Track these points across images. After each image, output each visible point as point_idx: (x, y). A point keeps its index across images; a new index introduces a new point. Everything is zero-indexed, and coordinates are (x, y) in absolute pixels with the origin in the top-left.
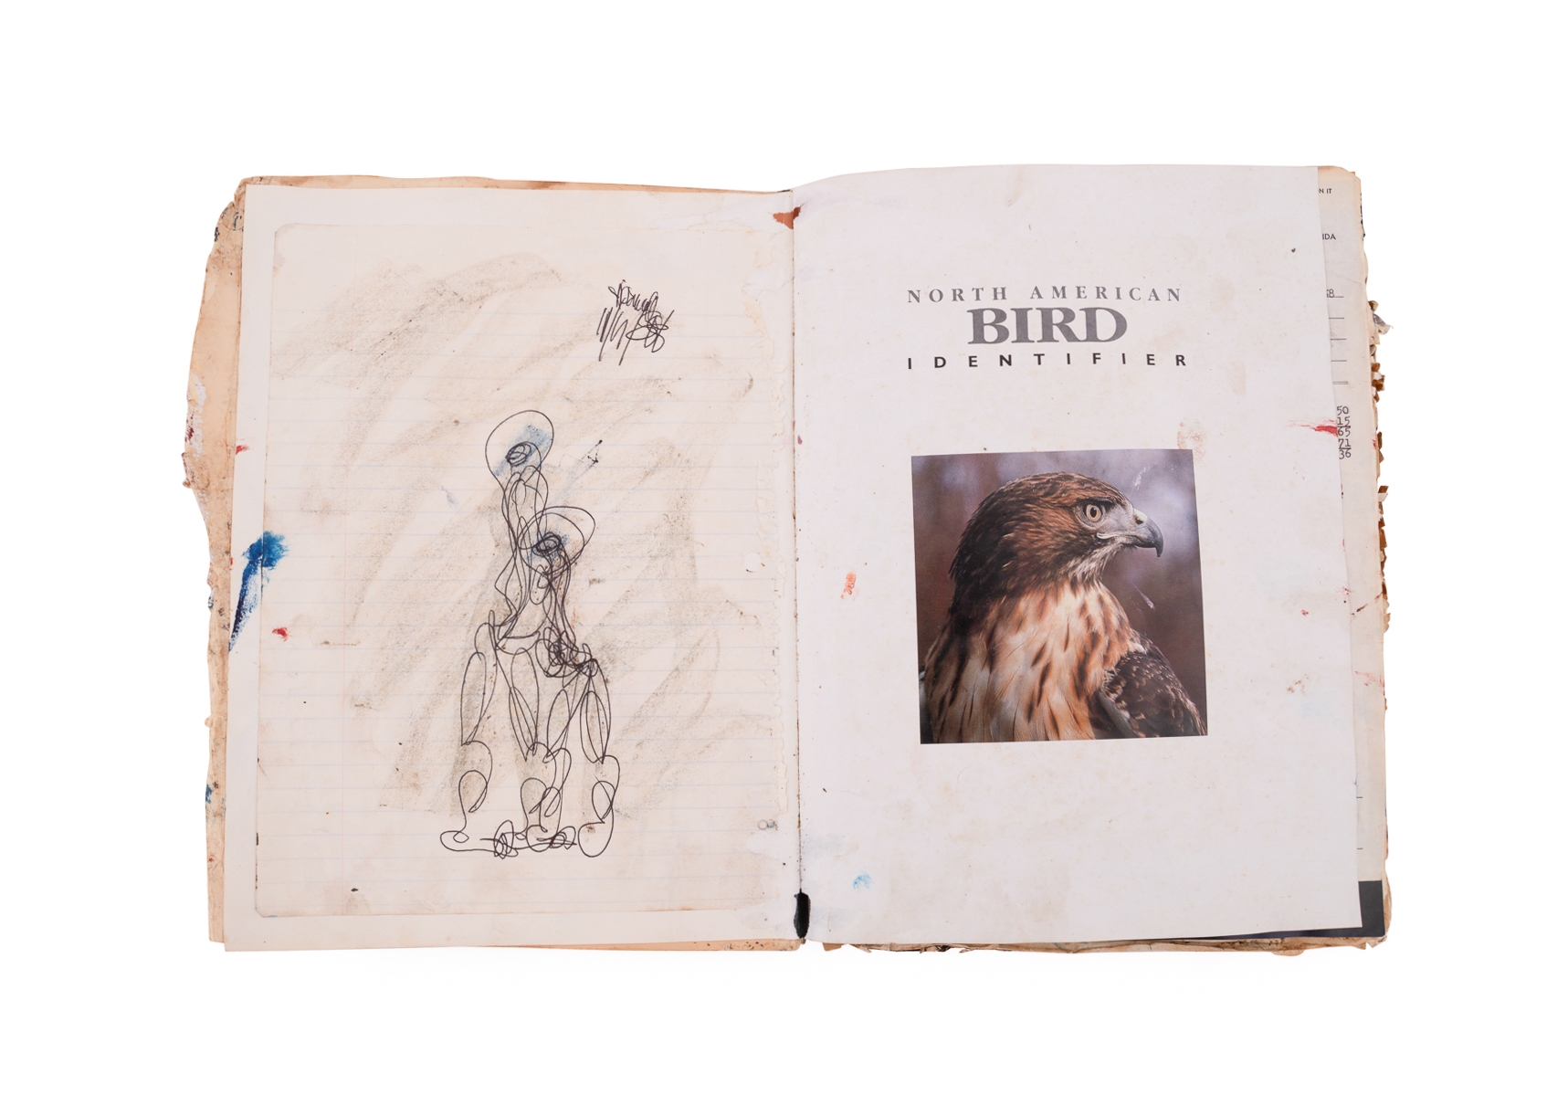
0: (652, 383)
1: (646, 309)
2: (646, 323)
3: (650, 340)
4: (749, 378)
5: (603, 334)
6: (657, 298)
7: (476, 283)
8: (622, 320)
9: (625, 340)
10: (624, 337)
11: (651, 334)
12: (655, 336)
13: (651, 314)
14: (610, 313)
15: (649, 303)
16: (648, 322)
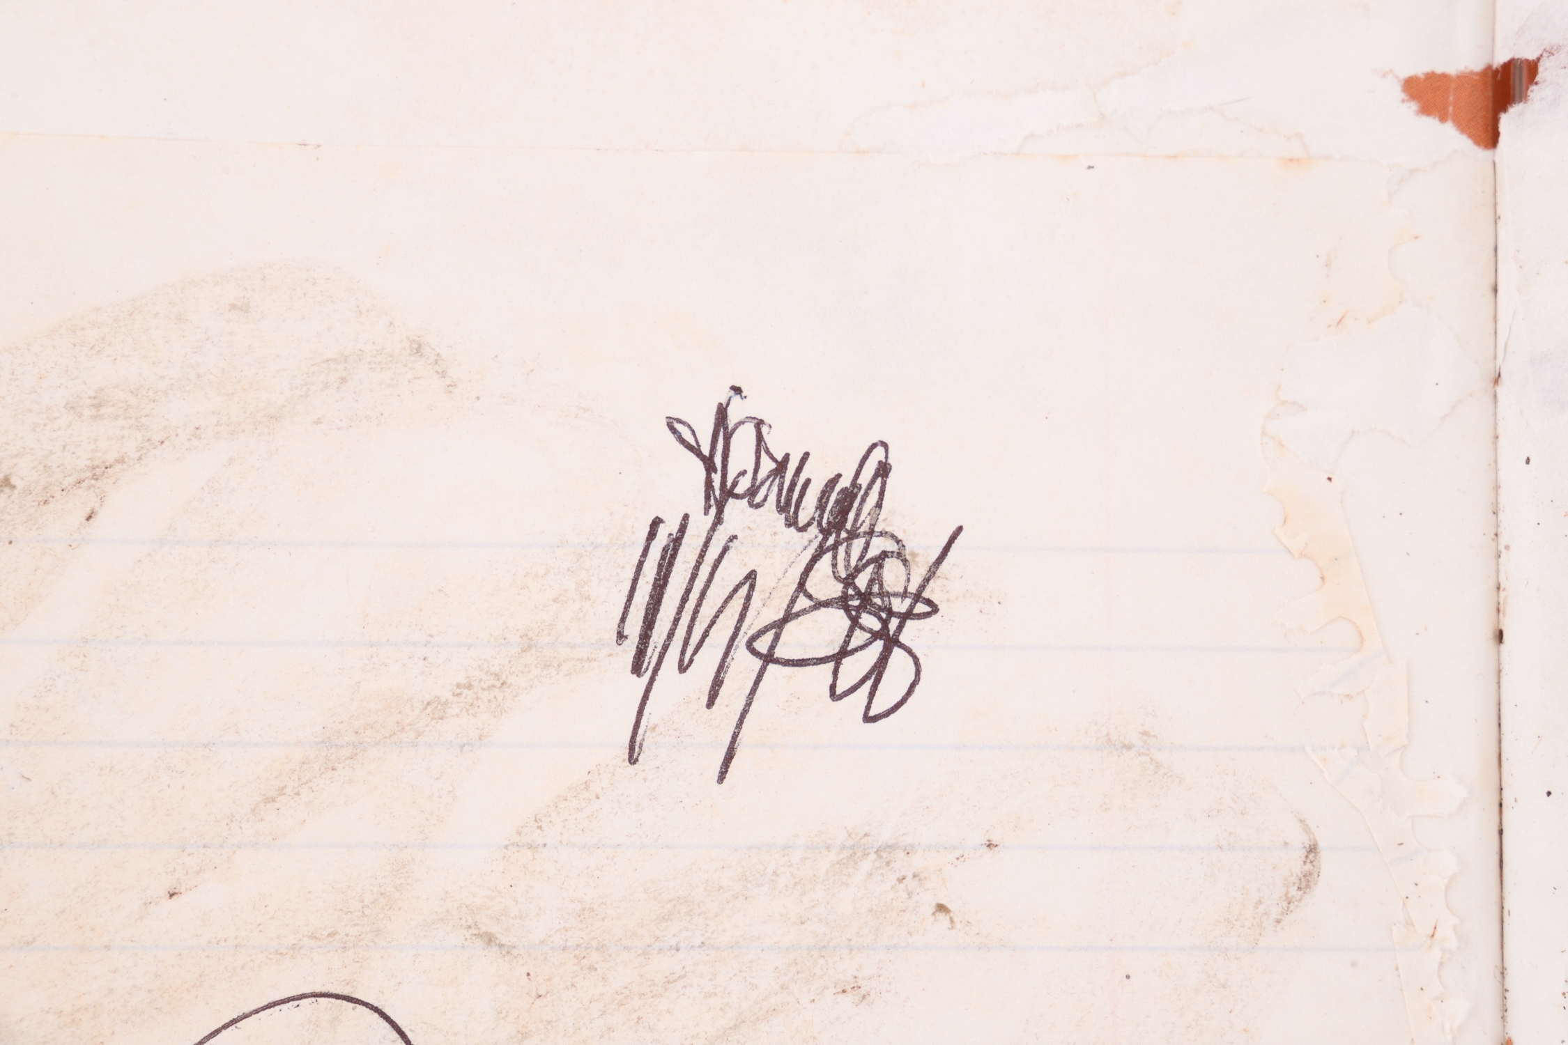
0: (866, 865)
1: (837, 525)
2: (836, 590)
3: (856, 667)
4: (1299, 840)
5: (645, 637)
6: (883, 470)
7: (71, 407)
8: (730, 574)
9: (744, 665)
10: (741, 652)
11: (859, 638)
12: (878, 645)
13: (858, 544)
14: (677, 541)
15: (848, 497)
16: (849, 581)
